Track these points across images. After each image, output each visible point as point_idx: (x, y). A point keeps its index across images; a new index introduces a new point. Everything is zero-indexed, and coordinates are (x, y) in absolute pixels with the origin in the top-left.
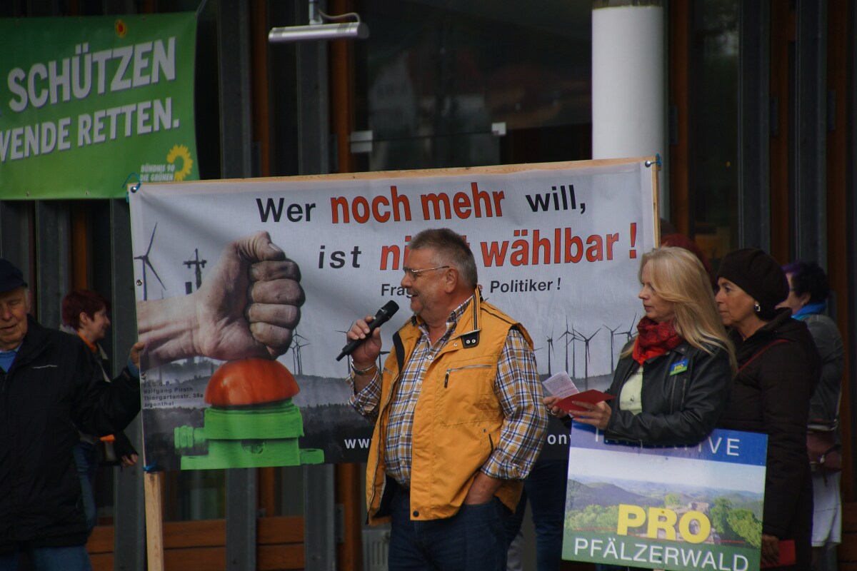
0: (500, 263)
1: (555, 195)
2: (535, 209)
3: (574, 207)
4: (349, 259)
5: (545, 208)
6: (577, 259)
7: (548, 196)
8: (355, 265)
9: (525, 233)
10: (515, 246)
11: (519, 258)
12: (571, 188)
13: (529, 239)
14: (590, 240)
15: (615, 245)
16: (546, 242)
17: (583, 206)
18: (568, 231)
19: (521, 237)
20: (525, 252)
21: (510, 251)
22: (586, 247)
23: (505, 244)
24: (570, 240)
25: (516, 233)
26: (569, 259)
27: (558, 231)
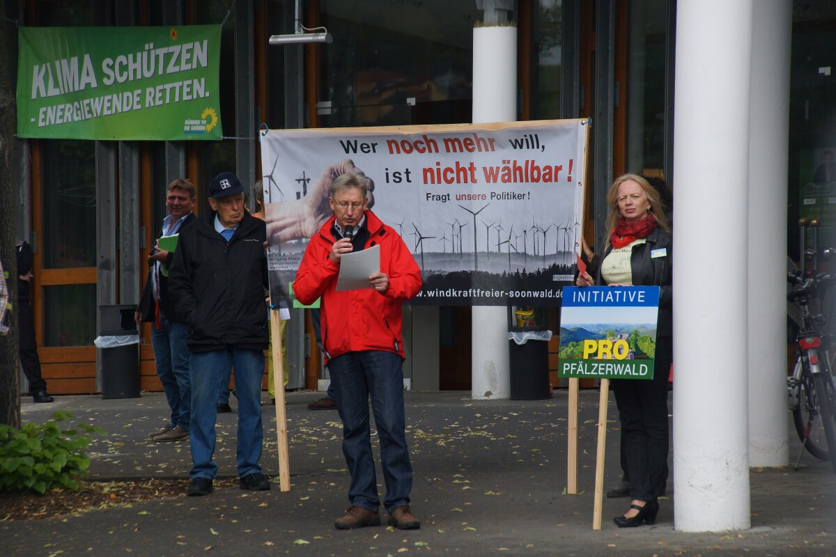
0: (495, 181)
1: (527, 140)
2: (515, 147)
3: (538, 147)
4: (404, 176)
5: (521, 147)
6: (537, 180)
7: (522, 140)
8: (409, 181)
9: (509, 162)
10: (504, 169)
11: (506, 178)
12: (536, 136)
13: (511, 166)
14: (545, 169)
15: (560, 172)
16: (520, 168)
17: (543, 147)
18: (533, 162)
19: (507, 165)
20: (509, 174)
21: (501, 173)
22: (542, 173)
23: (498, 168)
24: (533, 168)
25: (504, 162)
26: (533, 180)
27: (527, 162)
